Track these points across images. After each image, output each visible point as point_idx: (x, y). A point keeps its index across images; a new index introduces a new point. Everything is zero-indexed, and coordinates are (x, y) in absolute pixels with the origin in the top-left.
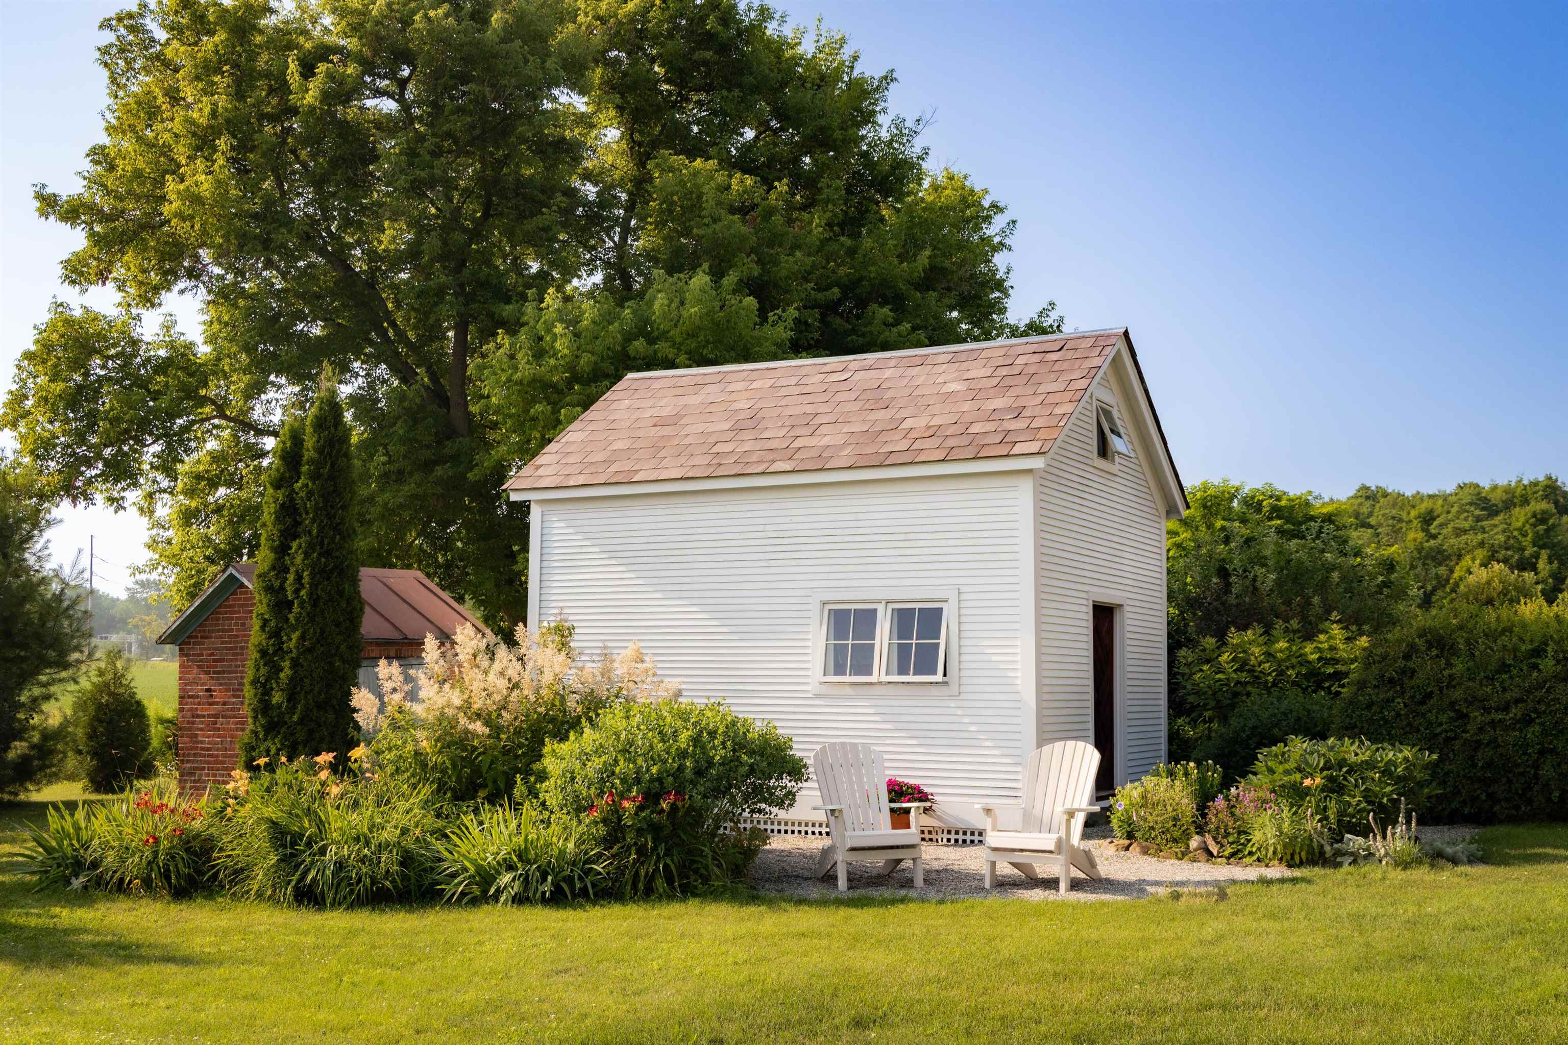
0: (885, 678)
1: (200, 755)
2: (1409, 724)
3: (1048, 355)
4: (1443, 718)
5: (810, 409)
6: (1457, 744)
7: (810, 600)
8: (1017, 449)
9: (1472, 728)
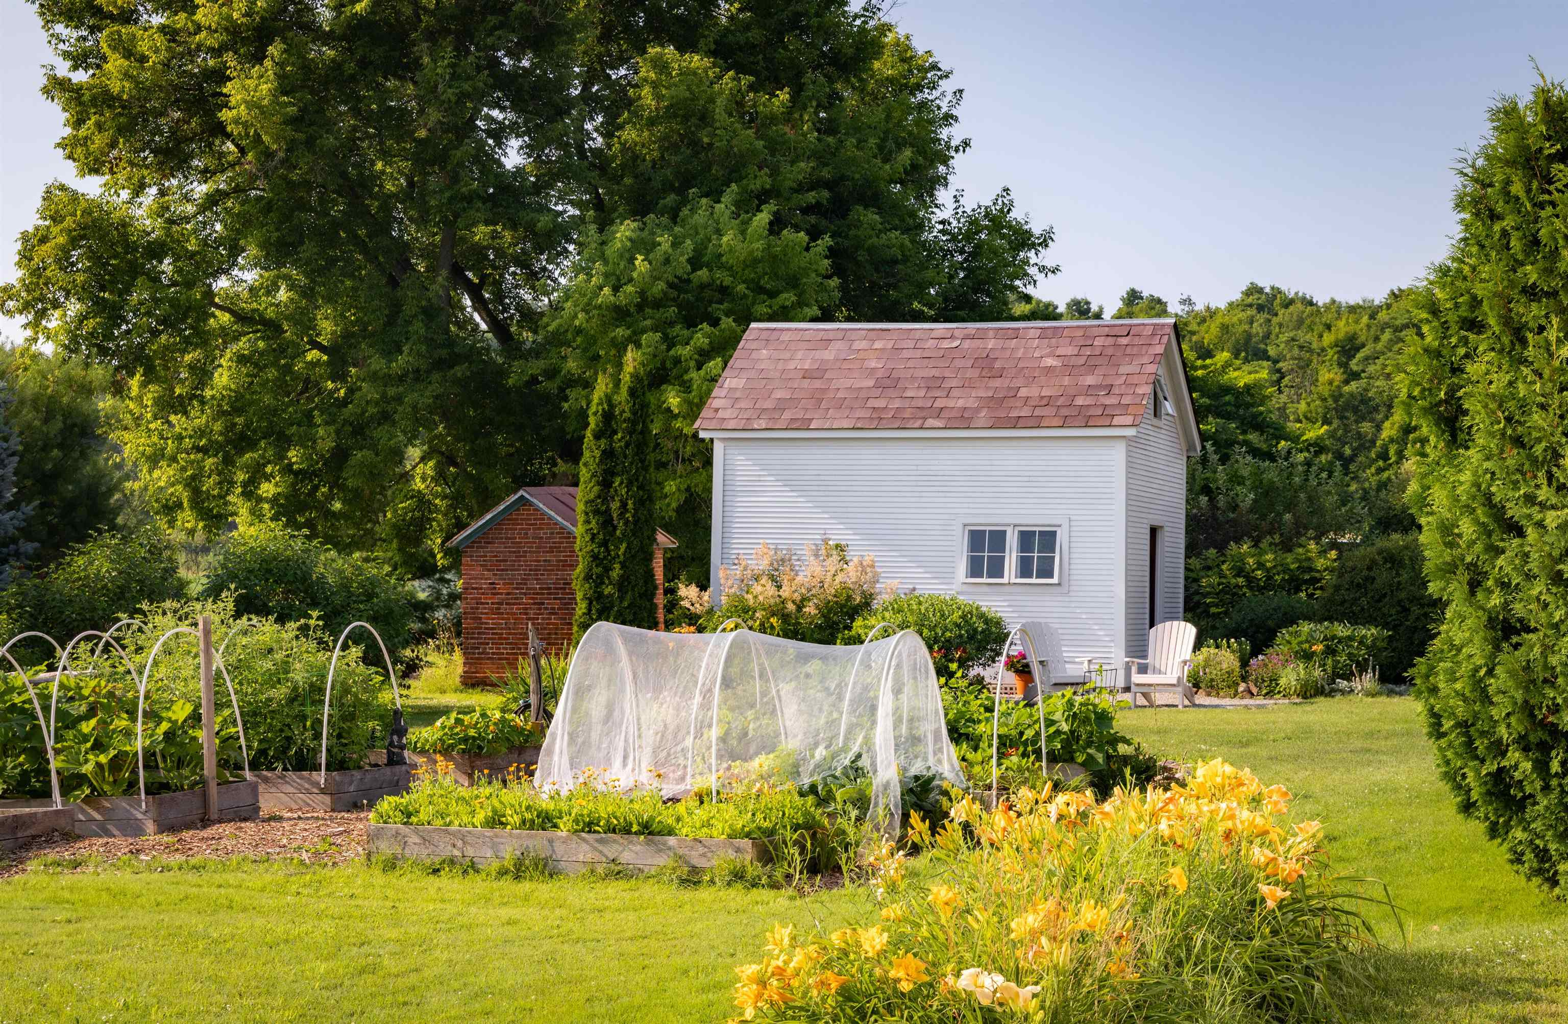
0: (1013, 580)
1: (484, 633)
2: (1370, 616)
3: (1119, 339)
4: (1393, 611)
5: (936, 373)
6: (1402, 628)
7: (953, 522)
8: (1116, 421)
9: (1412, 617)
